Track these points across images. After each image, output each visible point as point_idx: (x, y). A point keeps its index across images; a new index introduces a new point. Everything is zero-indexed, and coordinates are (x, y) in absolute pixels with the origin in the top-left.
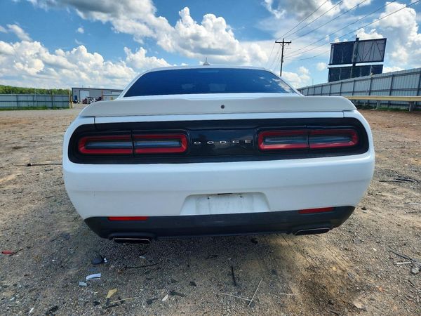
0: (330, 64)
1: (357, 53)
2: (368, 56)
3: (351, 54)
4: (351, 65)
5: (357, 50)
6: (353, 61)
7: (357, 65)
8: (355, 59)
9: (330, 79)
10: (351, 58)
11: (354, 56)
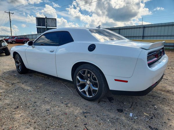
0: (37, 26)
1: (47, 23)
2: (51, 24)
3: (45, 23)
4: (46, 27)
5: (46, 21)
6: (46, 26)
7: (48, 27)
8: (47, 25)
9: (38, 32)
10: (45, 24)
11: (46, 23)
